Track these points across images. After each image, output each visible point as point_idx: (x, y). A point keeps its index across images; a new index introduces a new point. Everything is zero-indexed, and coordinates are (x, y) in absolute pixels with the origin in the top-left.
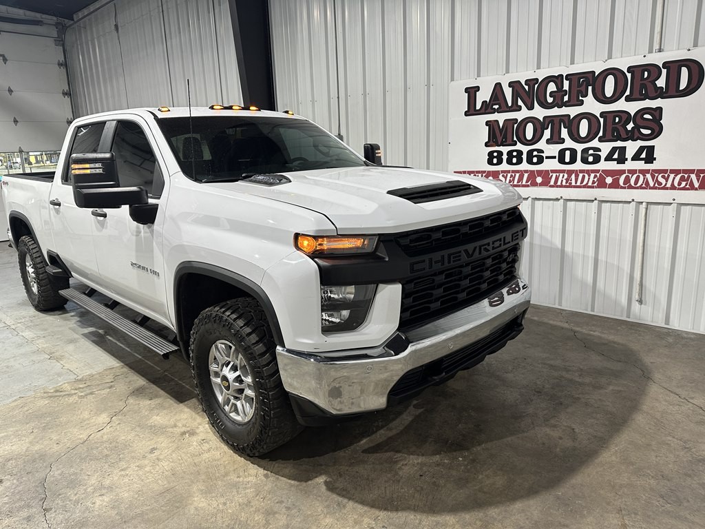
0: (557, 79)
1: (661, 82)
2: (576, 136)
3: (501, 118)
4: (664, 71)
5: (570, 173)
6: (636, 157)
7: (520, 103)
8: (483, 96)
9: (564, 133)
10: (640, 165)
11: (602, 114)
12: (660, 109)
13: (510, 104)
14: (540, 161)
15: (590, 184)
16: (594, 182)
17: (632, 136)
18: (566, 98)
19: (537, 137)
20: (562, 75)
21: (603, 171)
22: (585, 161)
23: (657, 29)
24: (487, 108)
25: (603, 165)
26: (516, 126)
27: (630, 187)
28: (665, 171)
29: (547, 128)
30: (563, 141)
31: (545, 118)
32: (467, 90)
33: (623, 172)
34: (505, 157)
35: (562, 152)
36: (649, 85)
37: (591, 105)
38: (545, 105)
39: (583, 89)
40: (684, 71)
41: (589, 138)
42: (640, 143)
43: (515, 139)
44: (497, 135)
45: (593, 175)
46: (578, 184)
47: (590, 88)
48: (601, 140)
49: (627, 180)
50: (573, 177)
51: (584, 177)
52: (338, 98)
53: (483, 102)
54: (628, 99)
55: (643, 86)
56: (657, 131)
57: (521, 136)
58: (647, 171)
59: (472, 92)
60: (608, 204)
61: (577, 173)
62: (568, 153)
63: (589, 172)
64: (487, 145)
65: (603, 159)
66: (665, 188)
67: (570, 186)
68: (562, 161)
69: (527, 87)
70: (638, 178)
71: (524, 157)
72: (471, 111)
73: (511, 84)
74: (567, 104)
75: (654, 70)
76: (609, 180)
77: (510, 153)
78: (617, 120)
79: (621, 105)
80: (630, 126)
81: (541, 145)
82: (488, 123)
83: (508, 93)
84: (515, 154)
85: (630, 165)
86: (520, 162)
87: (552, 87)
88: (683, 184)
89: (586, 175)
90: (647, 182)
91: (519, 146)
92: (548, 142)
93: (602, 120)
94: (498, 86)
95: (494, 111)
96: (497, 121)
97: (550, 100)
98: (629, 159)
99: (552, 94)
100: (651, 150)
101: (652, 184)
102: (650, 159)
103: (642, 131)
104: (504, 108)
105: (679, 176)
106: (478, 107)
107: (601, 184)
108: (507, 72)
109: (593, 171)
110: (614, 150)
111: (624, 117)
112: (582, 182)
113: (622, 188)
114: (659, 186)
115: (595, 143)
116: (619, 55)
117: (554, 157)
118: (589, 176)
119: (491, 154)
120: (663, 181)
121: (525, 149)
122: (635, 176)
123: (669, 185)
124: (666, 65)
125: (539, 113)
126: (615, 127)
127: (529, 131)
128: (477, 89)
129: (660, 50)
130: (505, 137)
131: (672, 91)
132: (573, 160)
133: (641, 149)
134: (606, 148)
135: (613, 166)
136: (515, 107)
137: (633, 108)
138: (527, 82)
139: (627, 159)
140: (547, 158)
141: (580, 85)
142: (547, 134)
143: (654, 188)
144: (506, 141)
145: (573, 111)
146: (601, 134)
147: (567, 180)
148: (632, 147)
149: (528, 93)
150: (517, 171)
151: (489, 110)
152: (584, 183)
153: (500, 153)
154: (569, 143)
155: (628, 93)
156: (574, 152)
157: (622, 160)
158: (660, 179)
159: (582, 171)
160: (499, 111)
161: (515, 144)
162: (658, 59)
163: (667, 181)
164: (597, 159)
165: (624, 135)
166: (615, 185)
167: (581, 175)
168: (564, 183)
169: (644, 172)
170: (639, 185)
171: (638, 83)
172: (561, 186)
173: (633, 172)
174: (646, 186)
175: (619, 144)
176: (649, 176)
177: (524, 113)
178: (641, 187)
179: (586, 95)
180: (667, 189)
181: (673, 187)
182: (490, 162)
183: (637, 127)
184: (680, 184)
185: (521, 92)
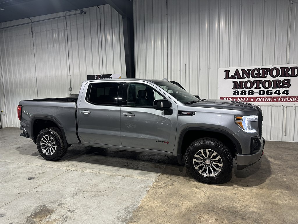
0: (258, 70)
1: (290, 72)
2: (264, 87)
3: (238, 80)
4: (291, 69)
5: (263, 98)
6: (283, 93)
7: (245, 76)
8: (232, 73)
9: (261, 86)
10: (285, 95)
11: (273, 81)
12: (290, 80)
13: (241, 76)
14: (253, 94)
15: (269, 101)
16: (270, 100)
17: (282, 87)
18: (261, 75)
19: (251, 87)
20: (259, 69)
21: (273, 97)
22: (267, 94)
23: (288, 58)
24: (233, 77)
25: (273, 95)
26: (244, 83)
27: (282, 102)
28: (292, 97)
29: (255, 84)
30: (260, 88)
31: (254, 81)
32: (225, 71)
33: (280, 97)
34: (240, 93)
35: (260, 92)
36: (286, 73)
37: (269, 77)
38: (254, 77)
39: (266, 73)
40: (296, 70)
41: (269, 87)
42: (284, 89)
43: (244, 87)
44: (237, 86)
45: (270, 98)
46: (265, 101)
47: (269, 73)
48: (272, 88)
49: (281, 99)
50: (264, 99)
51: (267, 99)
52: (168, 71)
53: (232, 75)
54: (280, 76)
55: (285, 73)
56: (289, 86)
57: (246, 86)
58: (287, 97)
59: (227, 72)
60: (275, 107)
61: (265, 98)
62: (262, 92)
63: (269, 97)
64: (233, 89)
65: (273, 93)
66: (292, 102)
67: (263, 102)
68: (260, 94)
69: (247, 71)
70: (284, 99)
71: (247, 93)
72: (227, 78)
73: (242, 70)
74: (261, 77)
75: (288, 69)
76: (275, 100)
77: (242, 92)
78: (277, 82)
79: (278, 78)
80: (281, 84)
81: (253, 89)
82: (233, 82)
83: (241, 73)
84: (236, 92)
85: (281, 95)
86: (245, 94)
87: (256, 72)
88: (297, 100)
89: (268, 98)
90: (287, 100)
91: (245, 89)
92: (255, 88)
93: (272, 82)
94: (237, 71)
95: (236, 78)
96: (237, 81)
97: (256, 76)
98: (281, 94)
99: (256, 74)
100: (288, 91)
101: (288, 101)
102: (287, 93)
103: (285, 86)
104: (239, 77)
105: (296, 98)
106: (230, 76)
107: (273, 101)
108: (240, 66)
109: (270, 97)
110: (277, 91)
111: (280, 81)
112: (267, 100)
113: (279, 102)
114: (290, 101)
115: (271, 89)
116: (276, 64)
117: (257, 93)
118: (269, 98)
119: (235, 92)
120: (291, 100)
121: (247, 90)
122: (283, 98)
123: (293, 101)
124: (291, 68)
125: (252, 79)
126: (277, 84)
127: (249, 85)
128: (229, 71)
129: (289, 64)
130: (240, 86)
131: (293, 75)
132: (264, 94)
133: (285, 91)
134: (274, 90)
135: (276, 95)
136: (243, 77)
137: (282, 79)
138: (247, 70)
139: (280, 94)
140: (255, 93)
141: (265, 72)
142: (255, 86)
143: (289, 102)
144: (240, 88)
145: (263, 79)
146: (272, 86)
147: (262, 100)
148: (282, 90)
149: (248, 73)
150: (245, 97)
151: (234, 78)
152: (267, 101)
153: (238, 92)
154: (262, 89)
155: (280, 75)
156: (264, 91)
157: (279, 94)
158: (291, 99)
159: (266, 97)
160: (237, 78)
161: (244, 89)
162: (289, 66)
163: (292, 99)
164: (271, 94)
165: (279, 87)
166: (277, 101)
167: (266, 98)
168: (261, 101)
169: (286, 97)
170: (284, 101)
171: (283, 72)
172: (260, 102)
173: (282, 97)
174: (287, 101)
175: (278, 89)
176: (287, 98)
177: (246, 79)
178: (285, 102)
179: (267, 75)
180: (293, 102)
181: (294, 101)
182: (234, 94)
183: (283, 84)
184: (296, 100)
185: (245, 73)
